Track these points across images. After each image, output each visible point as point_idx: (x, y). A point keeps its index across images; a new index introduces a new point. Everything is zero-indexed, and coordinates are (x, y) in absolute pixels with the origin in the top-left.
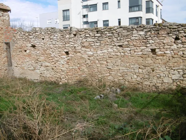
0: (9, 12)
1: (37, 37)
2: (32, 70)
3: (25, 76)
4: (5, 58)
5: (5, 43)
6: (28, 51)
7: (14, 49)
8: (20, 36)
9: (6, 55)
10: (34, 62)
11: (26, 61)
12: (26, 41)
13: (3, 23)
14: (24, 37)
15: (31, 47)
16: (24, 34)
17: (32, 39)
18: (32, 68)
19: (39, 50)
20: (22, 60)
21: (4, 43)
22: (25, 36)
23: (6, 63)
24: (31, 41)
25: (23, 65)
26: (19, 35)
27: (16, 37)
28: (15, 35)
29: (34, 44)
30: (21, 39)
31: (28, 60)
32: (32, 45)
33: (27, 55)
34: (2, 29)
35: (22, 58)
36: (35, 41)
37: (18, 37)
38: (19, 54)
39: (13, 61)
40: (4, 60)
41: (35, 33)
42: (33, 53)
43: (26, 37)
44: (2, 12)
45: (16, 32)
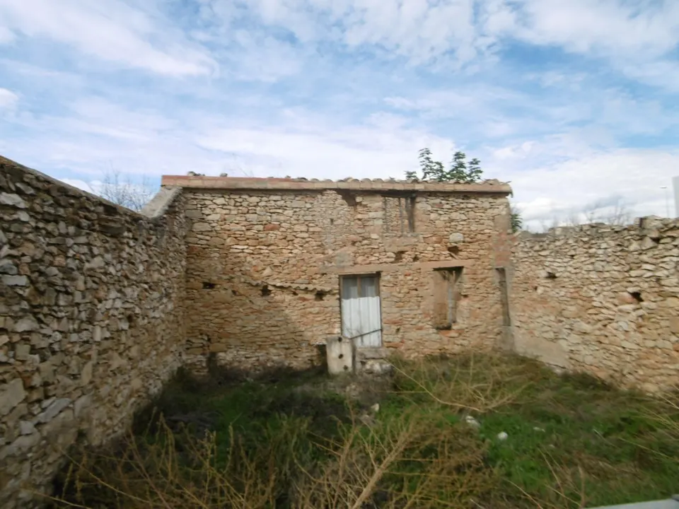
0: (509, 197)
1: (557, 252)
2: (552, 340)
3: (535, 354)
4: (498, 306)
5: (497, 269)
6: (540, 290)
7: (514, 285)
8: (522, 251)
9: (499, 299)
10: (552, 318)
11: (536, 314)
12: (536, 263)
13: (492, 224)
14: (530, 254)
15: (547, 278)
16: (533, 245)
17: (549, 259)
18: (551, 335)
19: (564, 287)
20: (530, 312)
21: (494, 270)
22: (533, 252)
23: (501, 318)
24: (547, 264)
25: (532, 326)
26: (520, 249)
27: (516, 254)
28: (513, 250)
29: (554, 272)
30: (526, 259)
31: (540, 312)
32: (549, 273)
33: (539, 299)
34: (489, 237)
35: (528, 306)
36: (556, 264)
37: (520, 253)
38: (523, 295)
39: (512, 313)
40: (493, 310)
41: (554, 242)
42: (552, 293)
43: (536, 254)
44: (491, 200)
45: (516, 244)
